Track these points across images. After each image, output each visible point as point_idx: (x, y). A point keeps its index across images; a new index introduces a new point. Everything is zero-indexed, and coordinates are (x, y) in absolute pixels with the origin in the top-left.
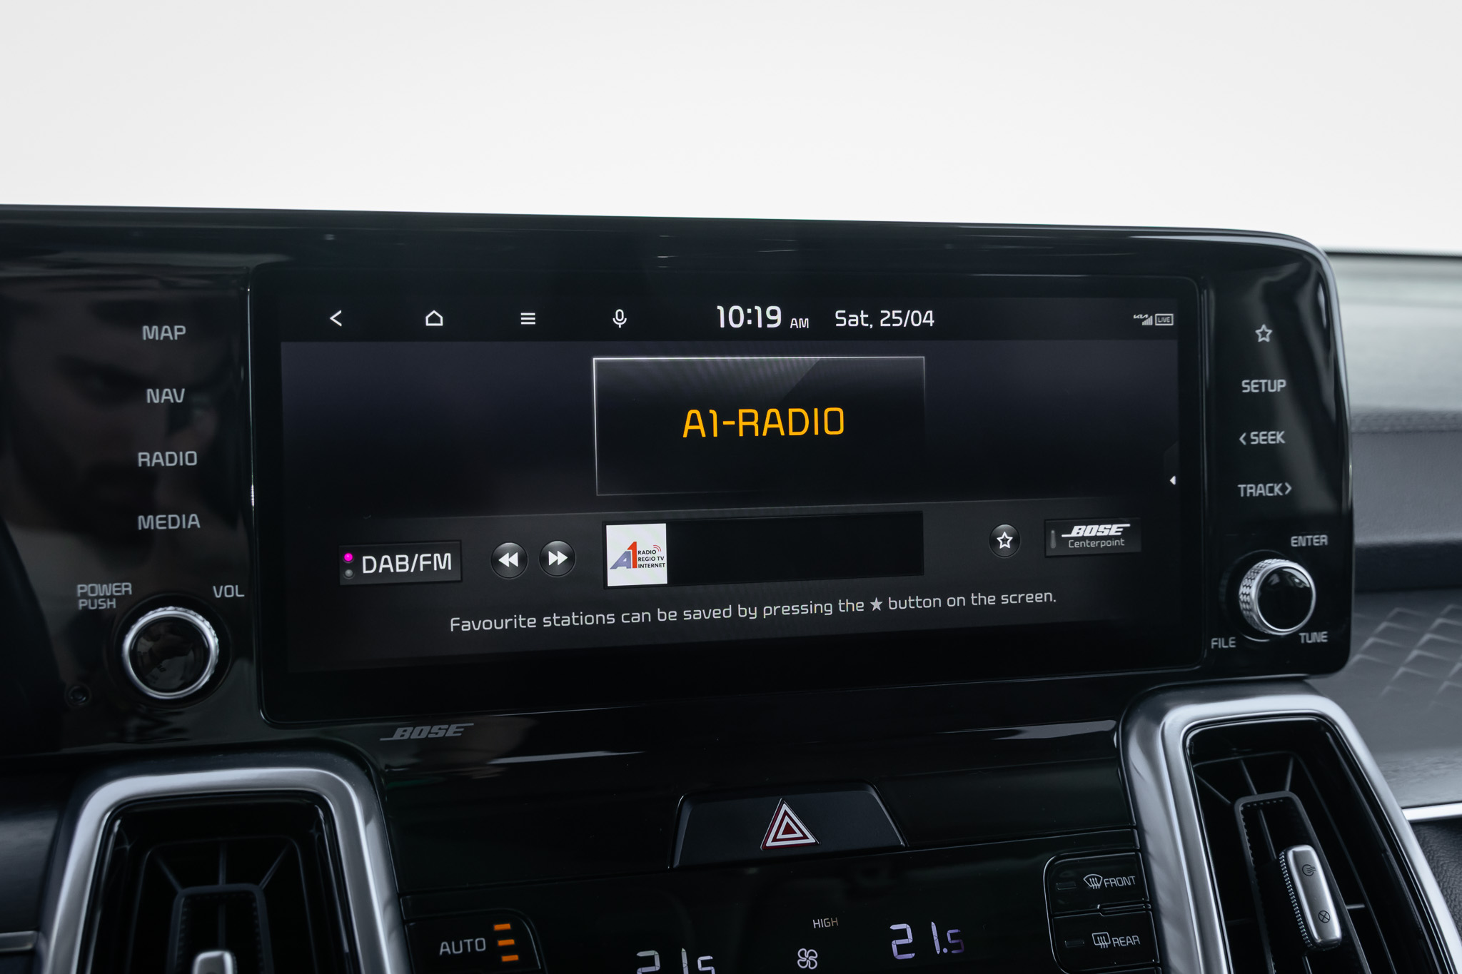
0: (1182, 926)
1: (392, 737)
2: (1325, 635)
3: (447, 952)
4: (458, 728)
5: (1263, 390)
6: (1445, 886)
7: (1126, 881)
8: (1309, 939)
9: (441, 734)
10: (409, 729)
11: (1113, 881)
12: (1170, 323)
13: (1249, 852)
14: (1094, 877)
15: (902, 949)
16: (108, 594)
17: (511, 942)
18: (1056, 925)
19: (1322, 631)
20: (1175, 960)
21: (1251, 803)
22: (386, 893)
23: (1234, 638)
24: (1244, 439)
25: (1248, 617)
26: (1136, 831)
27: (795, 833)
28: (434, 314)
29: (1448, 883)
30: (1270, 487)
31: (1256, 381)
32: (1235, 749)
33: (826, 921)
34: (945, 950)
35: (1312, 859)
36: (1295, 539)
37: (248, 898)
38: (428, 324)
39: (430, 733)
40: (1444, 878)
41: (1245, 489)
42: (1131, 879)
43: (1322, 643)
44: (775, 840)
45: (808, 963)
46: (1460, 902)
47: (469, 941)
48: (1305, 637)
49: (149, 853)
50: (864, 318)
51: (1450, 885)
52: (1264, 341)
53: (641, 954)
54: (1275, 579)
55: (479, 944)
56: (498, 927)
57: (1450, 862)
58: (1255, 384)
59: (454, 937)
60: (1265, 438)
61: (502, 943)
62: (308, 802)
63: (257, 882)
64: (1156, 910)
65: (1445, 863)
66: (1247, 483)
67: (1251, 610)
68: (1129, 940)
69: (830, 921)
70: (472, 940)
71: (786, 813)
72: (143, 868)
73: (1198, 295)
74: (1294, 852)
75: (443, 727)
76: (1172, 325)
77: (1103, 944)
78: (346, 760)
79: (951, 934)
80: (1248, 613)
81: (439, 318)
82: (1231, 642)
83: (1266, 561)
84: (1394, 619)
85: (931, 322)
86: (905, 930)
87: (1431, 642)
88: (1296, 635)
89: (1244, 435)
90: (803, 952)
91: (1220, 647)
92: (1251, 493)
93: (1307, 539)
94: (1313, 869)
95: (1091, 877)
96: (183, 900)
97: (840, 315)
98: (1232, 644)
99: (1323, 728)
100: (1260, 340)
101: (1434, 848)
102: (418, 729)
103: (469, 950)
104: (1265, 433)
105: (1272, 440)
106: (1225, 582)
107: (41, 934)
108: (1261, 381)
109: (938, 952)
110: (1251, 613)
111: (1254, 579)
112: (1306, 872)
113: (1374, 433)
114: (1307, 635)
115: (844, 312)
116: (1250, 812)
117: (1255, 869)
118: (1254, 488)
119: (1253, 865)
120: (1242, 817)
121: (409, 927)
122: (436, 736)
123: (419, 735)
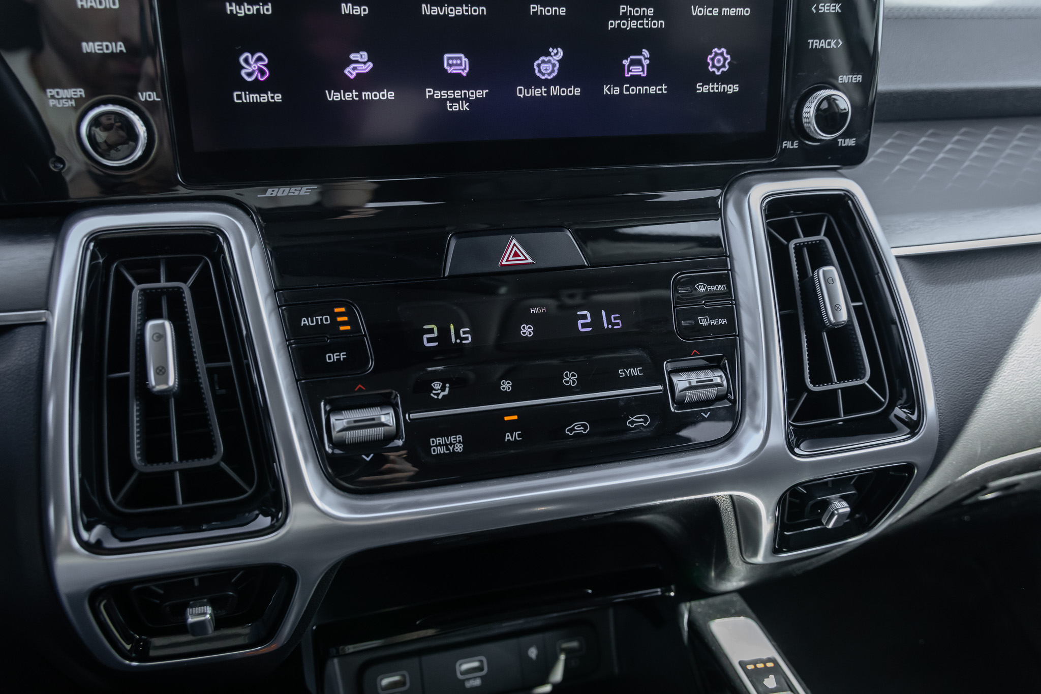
0: (753, 314)
1: (265, 194)
2: (853, 140)
3: (306, 324)
4: (307, 189)
7: (721, 288)
8: (828, 321)
9: (297, 193)
10: (276, 190)
11: (713, 287)
13: (796, 272)
14: (702, 285)
15: (584, 325)
16: (69, 97)
17: (345, 319)
18: (678, 313)
19: (852, 138)
20: (747, 332)
21: (800, 243)
22: (267, 290)
23: (797, 141)
24: (815, 9)
25: (808, 127)
26: (728, 259)
27: (520, 257)
29: (914, 291)
30: (828, 42)
32: (792, 211)
33: (538, 309)
34: (610, 326)
35: (834, 275)
36: (841, 78)
37: (179, 291)
39: (289, 192)
40: (911, 288)
41: (813, 43)
42: (724, 286)
43: (851, 146)
44: (507, 260)
45: (527, 333)
46: (919, 302)
47: (319, 318)
48: (841, 141)
49: (115, 265)
53: (425, 327)
54: (826, 103)
55: (326, 320)
56: (337, 310)
57: (916, 280)
59: (310, 315)
60: (828, 8)
61: (339, 319)
62: (214, 233)
63: (185, 282)
64: (737, 305)
65: (913, 280)
66: (814, 39)
67: (809, 123)
68: (720, 321)
69: (541, 309)
70: (321, 317)
71: (514, 245)
72: (112, 273)
74: (823, 270)
75: (297, 189)
77: (705, 323)
78: (237, 209)
79: (614, 317)
80: (807, 125)
82: (795, 144)
83: (822, 91)
84: (895, 138)
86: (586, 315)
88: (835, 140)
89: (815, 6)
90: (524, 326)
91: (788, 147)
93: (849, 78)
94: (833, 280)
95: (700, 285)
96: (138, 292)
98: (796, 146)
99: (847, 199)
101: (907, 271)
102: (281, 190)
103: (320, 323)
104: (828, 5)
105: (833, 10)
106: (794, 105)
107: (48, 312)
109: (606, 328)
110: (809, 125)
111: (813, 102)
112: (829, 281)
114: (843, 140)
116: (798, 249)
117: (799, 281)
118: (818, 43)
119: (798, 279)
120: (793, 251)
121: (282, 309)
122: (294, 194)
123: (283, 193)
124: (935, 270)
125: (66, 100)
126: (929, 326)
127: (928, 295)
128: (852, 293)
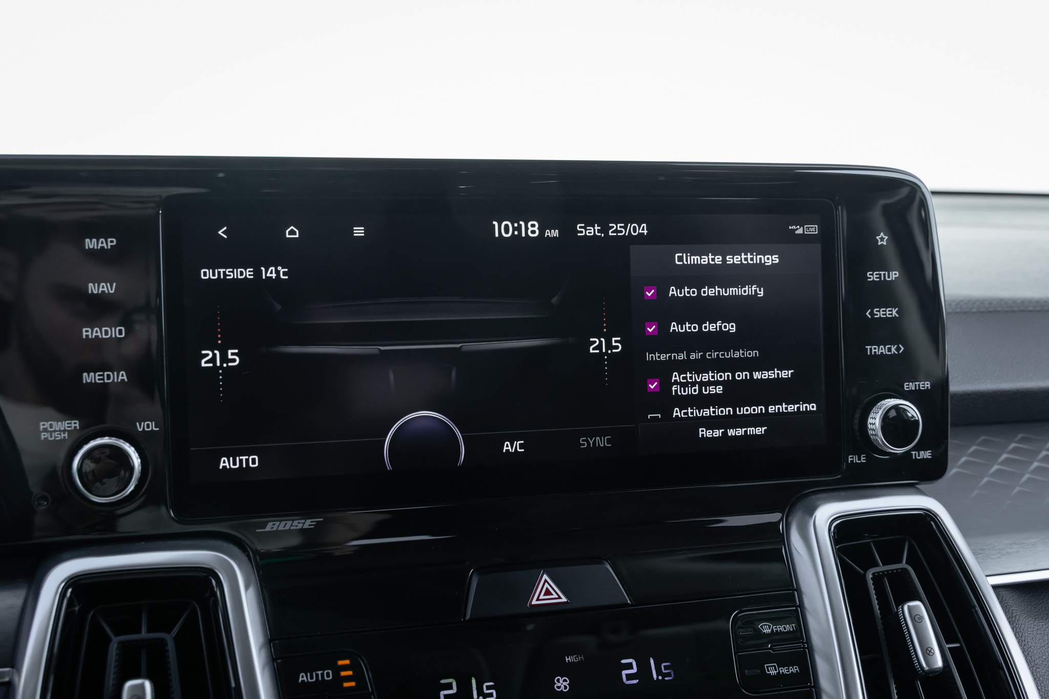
0: (830, 660)
1: (265, 528)
2: (929, 453)
3: (304, 680)
4: (312, 522)
5: (882, 279)
6: (1018, 631)
7: (789, 628)
8: (920, 668)
9: (300, 526)
10: (277, 523)
11: (780, 628)
12: (816, 232)
13: (876, 607)
14: (766, 625)
15: (629, 677)
16: (62, 429)
17: (350, 673)
18: (739, 659)
19: (927, 450)
20: (824, 683)
21: (878, 573)
22: (261, 639)
23: (864, 455)
24: (869, 314)
25: (874, 440)
26: (796, 593)
27: (553, 595)
28: (292, 229)
30: (888, 348)
31: (878, 273)
32: (866, 535)
33: (575, 657)
34: (660, 678)
35: (921, 611)
36: (907, 385)
37: (162, 643)
38: (288, 236)
39: (292, 525)
40: (1016, 624)
41: (871, 349)
42: (792, 626)
43: (927, 458)
44: (538, 599)
45: (563, 687)
46: (1028, 642)
47: (320, 673)
48: (915, 454)
49: (92, 613)
50: (598, 229)
51: (1021, 630)
52: (882, 244)
53: (442, 681)
54: (893, 414)
55: (327, 675)
56: (341, 663)
57: (1021, 614)
58: (876, 274)
59: (310, 670)
60: (885, 313)
61: (343, 674)
62: (205, 574)
63: (169, 632)
64: (810, 648)
65: (1017, 615)
66: (872, 345)
67: (876, 435)
68: (791, 669)
69: (578, 657)
70: (322, 672)
71: (546, 581)
72: (88, 623)
73: (835, 212)
74: (908, 606)
75: (301, 521)
76: (817, 233)
77: (773, 672)
78: (232, 546)
79: (664, 666)
80: (874, 437)
81: (296, 232)
82: (862, 458)
83: (886, 400)
84: (980, 444)
85: (645, 232)
86: (631, 664)
87: (1007, 460)
88: (908, 453)
89: (869, 311)
90: (559, 679)
91: (854, 462)
92: (875, 352)
93: (916, 385)
94: (921, 618)
95: (764, 625)
96: (116, 645)
97: (580, 227)
98: (864, 460)
99: (928, 519)
100: (879, 243)
102: (283, 523)
103: (320, 679)
104: (885, 309)
105: (889, 314)
106: (857, 416)
107: (15, 670)
108: (880, 272)
109: (655, 679)
110: (876, 437)
111: (878, 413)
112: (917, 619)
113: (965, 313)
114: (917, 453)
115: (583, 225)
116: (877, 578)
117: (881, 619)
118: (877, 349)
119: (880, 616)
120: (872, 582)
121: (277, 663)
122: (296, 528)
123: (284, 527)
124: (1043, 602)
125: (59, 433)
126: (1044, 671)
127: (1039, 632)
128: (945, 632)
